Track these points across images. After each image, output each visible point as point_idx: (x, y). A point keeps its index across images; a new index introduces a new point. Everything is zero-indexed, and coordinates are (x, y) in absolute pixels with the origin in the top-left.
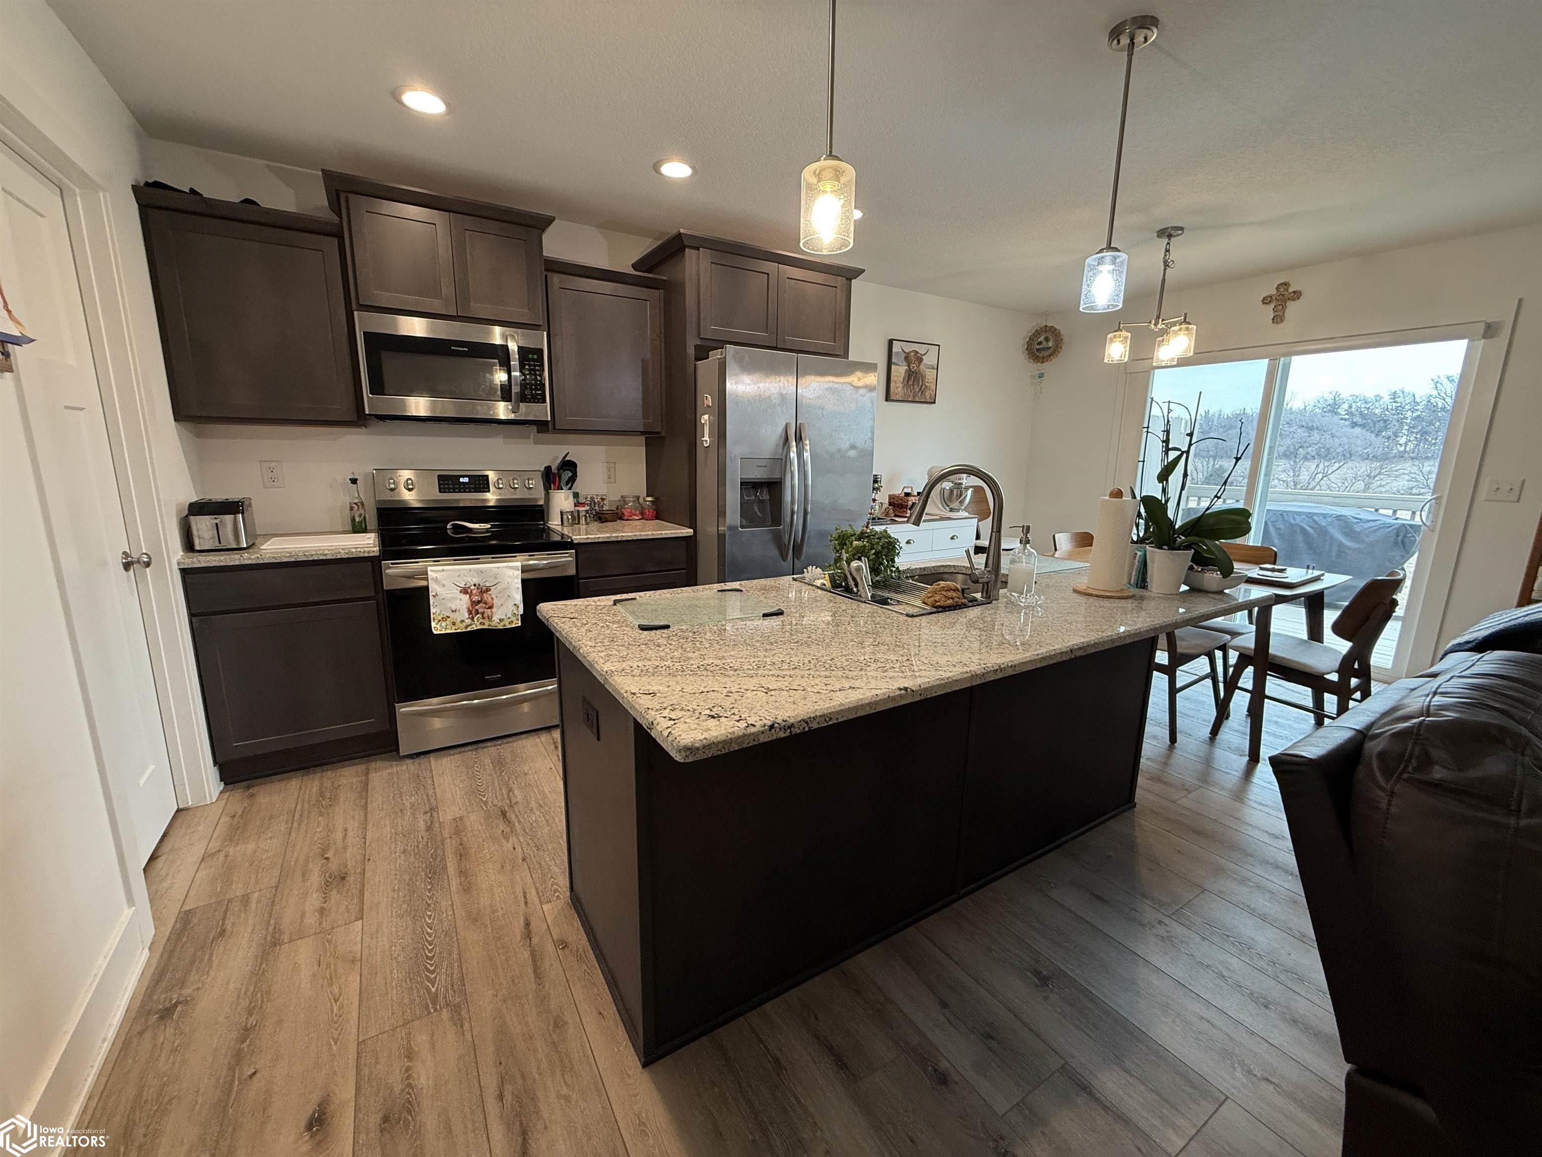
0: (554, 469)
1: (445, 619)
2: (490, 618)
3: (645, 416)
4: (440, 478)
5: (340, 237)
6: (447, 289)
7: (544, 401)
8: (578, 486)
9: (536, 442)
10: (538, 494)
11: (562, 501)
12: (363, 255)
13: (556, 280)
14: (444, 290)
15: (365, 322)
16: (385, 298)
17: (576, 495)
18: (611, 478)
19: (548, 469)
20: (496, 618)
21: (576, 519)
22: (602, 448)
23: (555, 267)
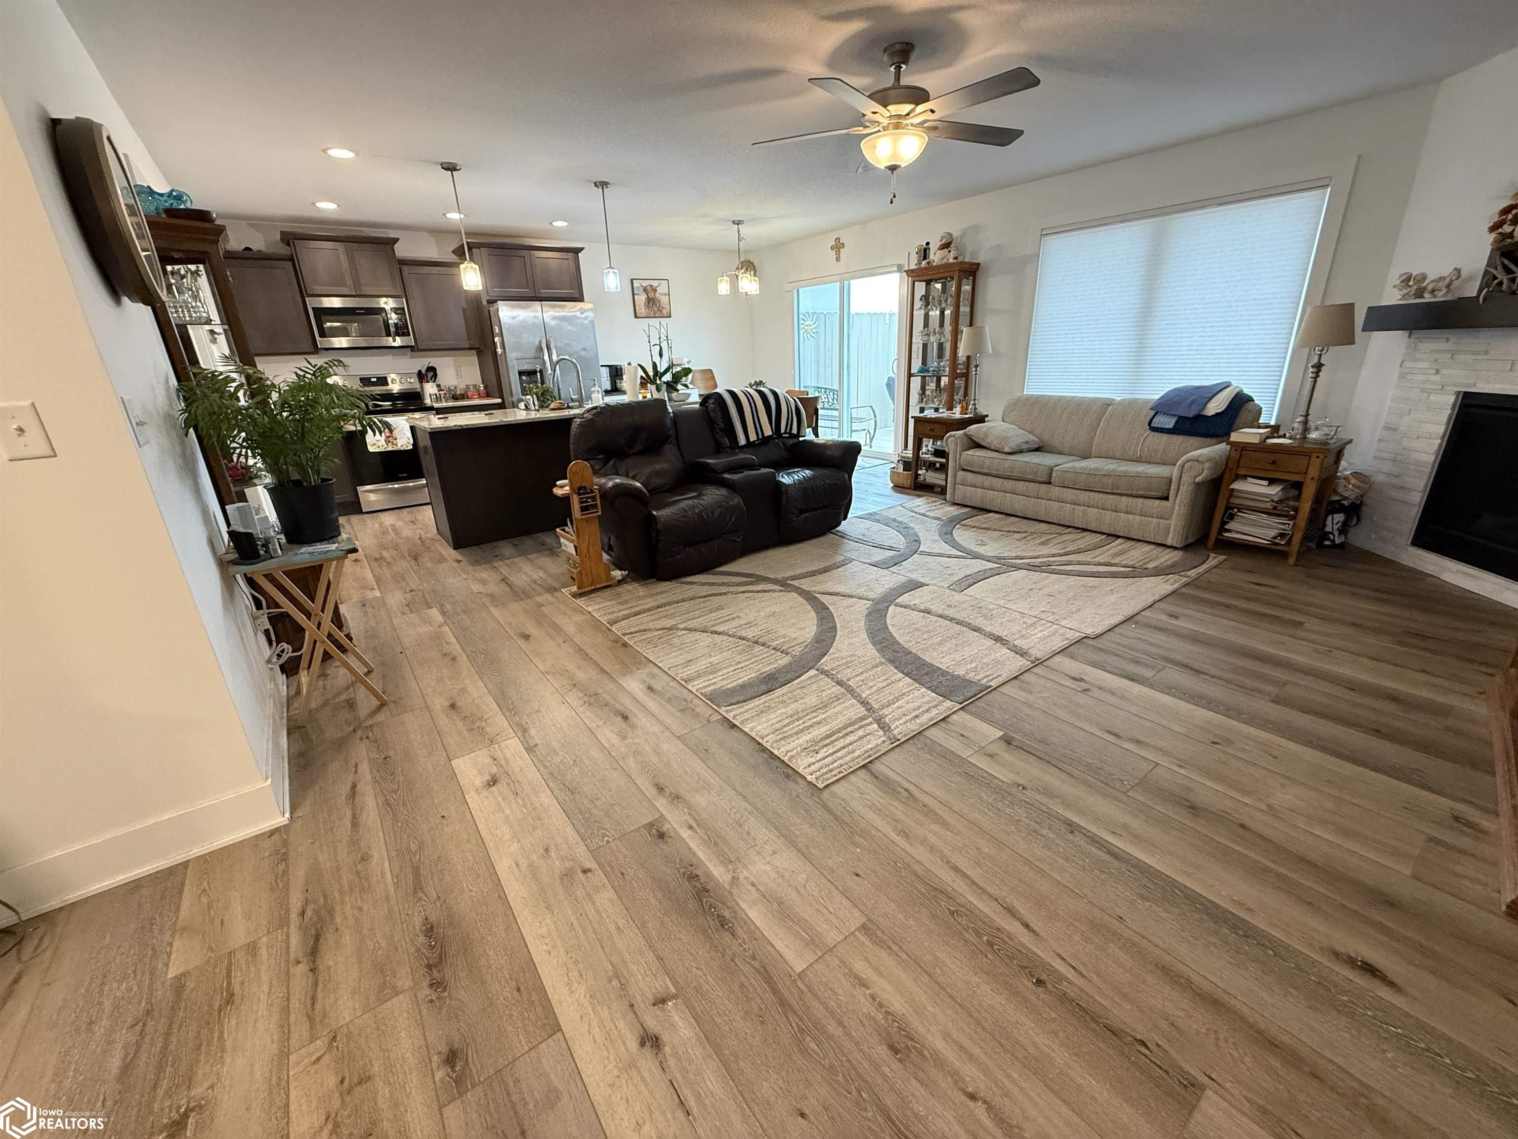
0: (423, 371)
1: (374, 445)
2: (396, 445)
3: (469, 339)
4: (361, 379)
5: (291, 259)
6: (349, 282)
7: (409, 335)
8: (438, 382)
9: (412, 357)
10: (417, 386)
11: (430, 389)
12: (305, 270)
13: (406, 269)
14: (348, 283)
15: (311, 303)
16: (319, 290)
17: (438, 386)
18: (459, 375)
19: (420, 372)
20: (399, 445)
21: (438, 399)
22: (451, 358)
23: (403, 262)
